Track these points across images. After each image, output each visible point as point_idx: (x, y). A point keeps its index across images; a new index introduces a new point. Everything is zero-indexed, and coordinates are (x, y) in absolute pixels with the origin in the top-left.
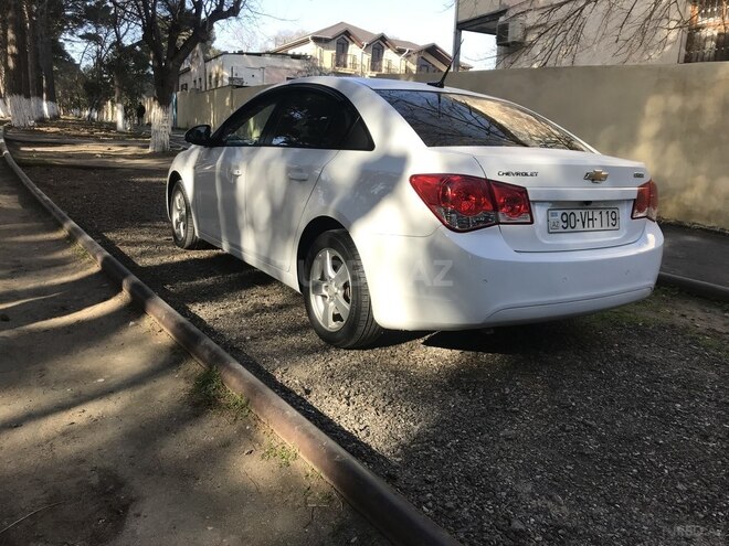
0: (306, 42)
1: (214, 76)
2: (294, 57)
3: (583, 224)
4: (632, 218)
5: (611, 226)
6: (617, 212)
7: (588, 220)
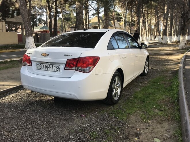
3: (46, 68)
4: (65, 69)
5: (56, 71)
6: (59, 66)
7: (48, 67)
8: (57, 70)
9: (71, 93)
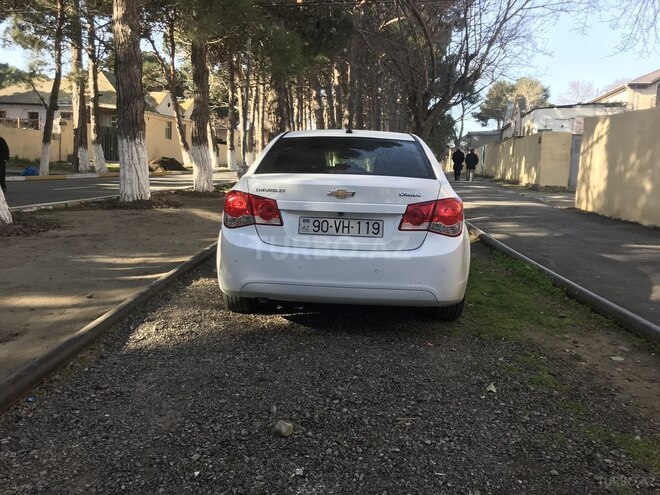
0: (623, 89)
1: (526, 129)
2: (607, 105)
3: (337, 230)
4: (400, 229)
5: (371, 234)
6: (381, 223)
7: (343, 227)
8: (376, 231)
9: (424, 286)
